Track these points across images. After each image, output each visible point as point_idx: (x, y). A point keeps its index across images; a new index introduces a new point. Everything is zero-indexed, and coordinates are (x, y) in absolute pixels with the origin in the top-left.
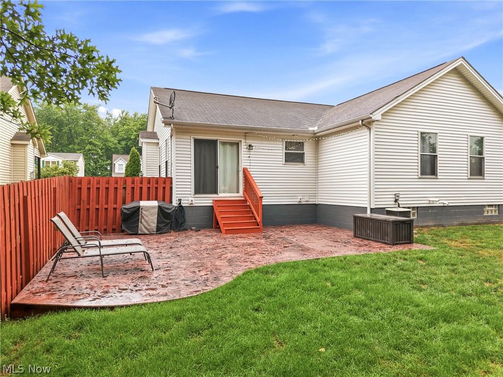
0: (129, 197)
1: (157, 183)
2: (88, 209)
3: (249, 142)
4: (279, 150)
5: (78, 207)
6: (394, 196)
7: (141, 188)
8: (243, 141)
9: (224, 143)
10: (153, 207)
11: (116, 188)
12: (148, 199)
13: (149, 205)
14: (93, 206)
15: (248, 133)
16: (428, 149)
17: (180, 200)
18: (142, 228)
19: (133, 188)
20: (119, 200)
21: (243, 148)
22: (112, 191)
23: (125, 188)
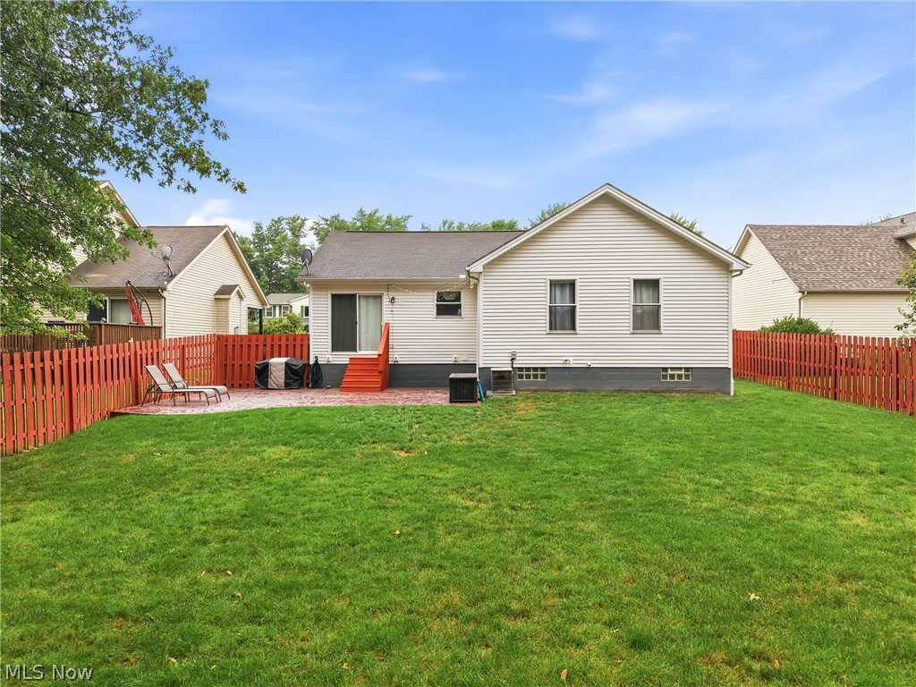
0: (268, 354)
1: (295, 340)
2: (233, 365)
3: (392, 294)
4: (430, 301)
5: (225, 363)
6: (510, 355)
7: (280, 345)
8: (385, 293)
9: (367, 297)
10: (281, 364)
11: (257, 345)
12: (280, 356)
13: (278, 362)
14: (237, 362)
15: (389, 285)
16: (568, 299)
17: (316, 357)
18: (271, 383)
19: (272, 345)
20: (260, 356)
21: (386, 300)
22: (253, 347)
23: (265, 345)
